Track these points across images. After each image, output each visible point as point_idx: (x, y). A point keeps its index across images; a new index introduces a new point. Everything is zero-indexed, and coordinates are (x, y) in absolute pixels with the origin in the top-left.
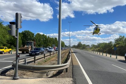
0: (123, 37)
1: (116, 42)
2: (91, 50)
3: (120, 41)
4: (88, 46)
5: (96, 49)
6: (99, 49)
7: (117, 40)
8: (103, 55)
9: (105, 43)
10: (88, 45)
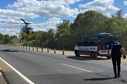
0: (68, 21)
1: (58, 30)
2: (20, 44)
3: (64, 28)
4: (15, 37)
5: (29, 43)
6: (34, 42)
7: (60, 27)
8: (42, 51)
9: (41, 32)
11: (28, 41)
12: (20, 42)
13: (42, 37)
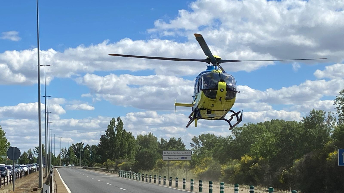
2: (190, 174)
4: (175, 144)
5: (224, 167)
6: (245, 166)
9: (281, 122)
10: (172, 141)
11: (223, 162)
12: (193, 165)
13: (278, 145)
